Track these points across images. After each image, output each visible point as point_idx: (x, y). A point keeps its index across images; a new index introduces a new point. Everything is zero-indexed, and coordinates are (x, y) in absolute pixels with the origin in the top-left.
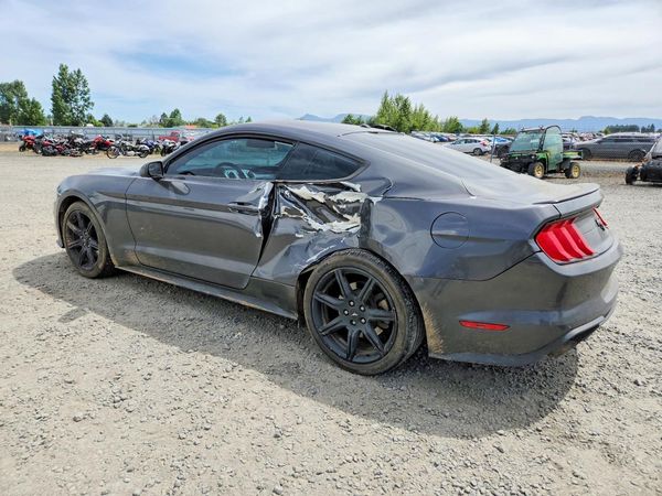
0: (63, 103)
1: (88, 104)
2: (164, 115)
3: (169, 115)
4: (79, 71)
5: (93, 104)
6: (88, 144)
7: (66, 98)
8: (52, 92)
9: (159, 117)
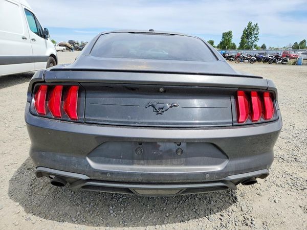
0: (246, 40)
1: (256, 39)
2: (296, 43)
3: (298, 43)
4: (257, 24)
5: (258, 39)
6: (231, 57)
7: (248, 37)
8: (242, 35)
9: (293, 44)
